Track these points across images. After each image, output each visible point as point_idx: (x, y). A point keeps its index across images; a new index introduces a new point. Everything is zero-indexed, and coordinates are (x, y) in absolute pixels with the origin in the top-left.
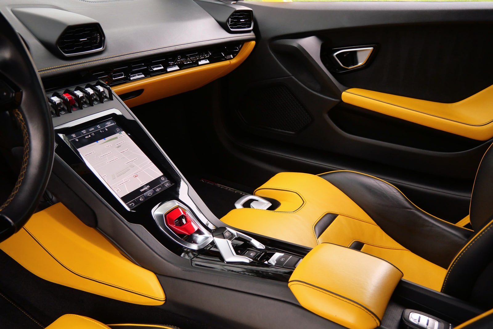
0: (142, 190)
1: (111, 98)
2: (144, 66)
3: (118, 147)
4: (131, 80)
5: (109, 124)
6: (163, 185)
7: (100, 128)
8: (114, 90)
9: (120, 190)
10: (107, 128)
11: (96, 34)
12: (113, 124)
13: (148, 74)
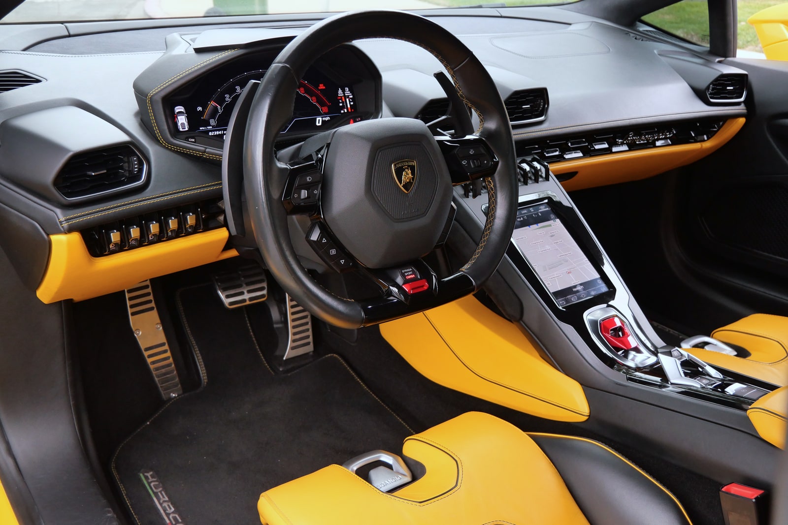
0: (574, 290)
1: (547, 178)
2: (584, 142)
3: (552, 236)
4: (564, 158)
5: (543, 209)
6: (599, 289)
7: (533, 212)
8: (553, 167)
9: (551, 285)
10: (541, 212)
11: (539, 101)
12: (547, 209)
13: (588, 152)
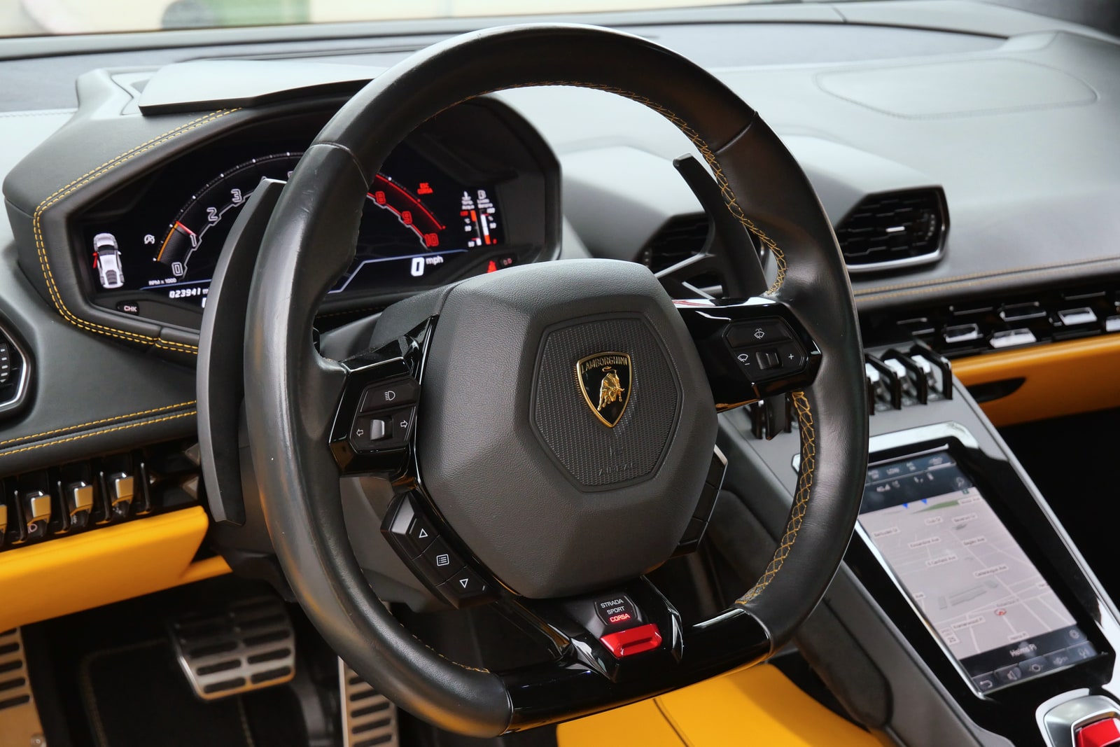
0: (1014, 653)
1: (947, 394)
2: (1038, 310)
3: (959, 528)
4: (992, 348)
5: (939, 464)
6: (1074, 651)
7: (914, 471)
8: (961, 368)
9: (958, 641)
10: (933, 473)
11: (926, 216)
12: (948, 465)
13: (1048, 333)
